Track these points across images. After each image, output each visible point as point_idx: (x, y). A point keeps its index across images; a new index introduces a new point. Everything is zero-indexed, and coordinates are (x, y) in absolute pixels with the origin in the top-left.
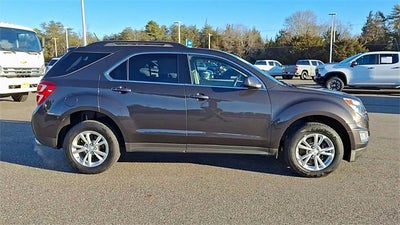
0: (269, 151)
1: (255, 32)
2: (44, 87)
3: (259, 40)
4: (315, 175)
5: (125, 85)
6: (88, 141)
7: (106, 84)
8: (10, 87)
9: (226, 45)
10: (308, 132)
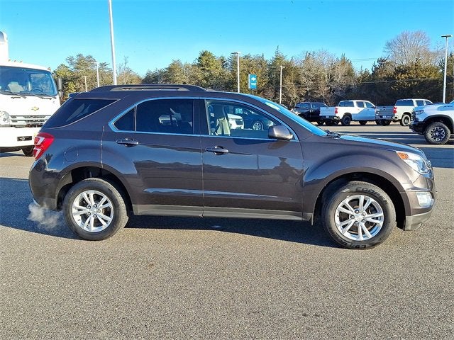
0: (303, 216)
1: (344, 62)
2: (42, 139)
3: (350, 73)
4: (356, 246)
5: (132, 137)
6: (92, 202)
7: (110, 136)
8: (19, 139)
9: (303, 80)
10: (352, 193)
